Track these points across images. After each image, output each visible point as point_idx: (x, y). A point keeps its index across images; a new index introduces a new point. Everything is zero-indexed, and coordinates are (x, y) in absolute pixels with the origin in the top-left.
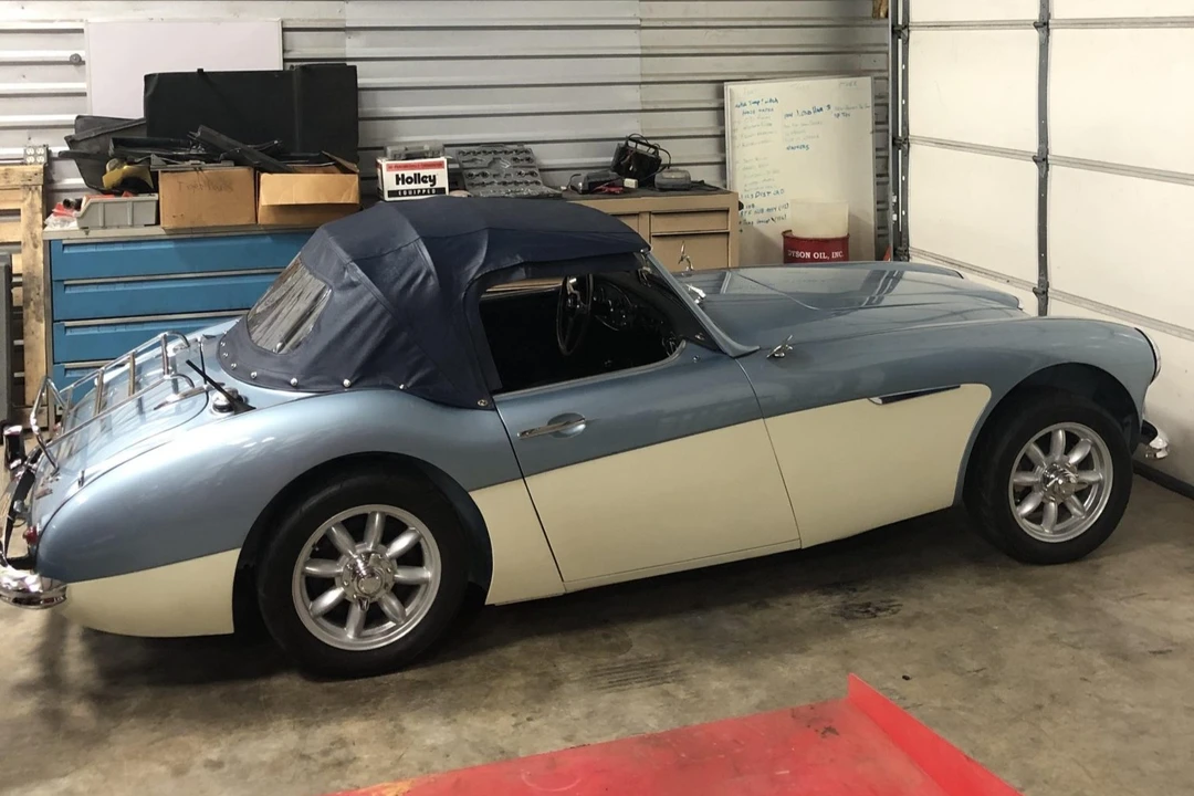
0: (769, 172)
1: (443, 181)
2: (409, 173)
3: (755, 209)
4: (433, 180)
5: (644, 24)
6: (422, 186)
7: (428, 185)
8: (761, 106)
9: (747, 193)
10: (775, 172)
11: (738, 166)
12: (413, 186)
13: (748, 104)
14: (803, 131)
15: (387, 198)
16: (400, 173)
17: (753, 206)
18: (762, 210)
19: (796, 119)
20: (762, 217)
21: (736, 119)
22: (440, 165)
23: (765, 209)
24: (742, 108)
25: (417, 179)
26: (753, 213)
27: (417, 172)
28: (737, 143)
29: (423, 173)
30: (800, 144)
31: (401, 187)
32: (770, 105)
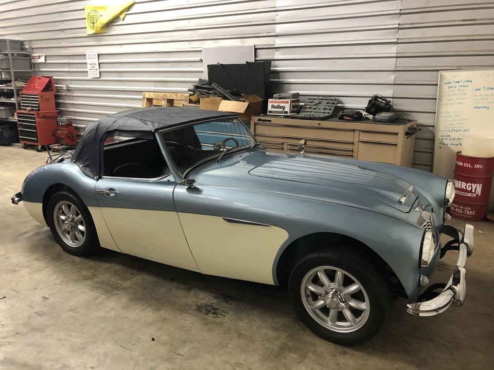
0: (461, 120)
1: (287, 109)
2: (276, 105)
3: (450, 138)
4: (284, 108)
5: (399, 41)
6: (280, 110)
7: (281, 110)
8: (461, 84)
9: (446, 129)
10: (464, 120)
11: (442, 115)
12: (277, 110)
13: (452, 83)
14: (487, 99)
15: (268, 114)
16: (273, 104)
17: (449, 136)
18: (454, 139)
19: (483, 92)
20: (453, 142)
21: (444, 90)
22: (287, 102)
23: (456, 139)
24: (448, 85)
25: (278, 107)
26: (449, 139)
27: (279, 104)
28: (443, 102)
29: (281, 105)
30: (483, 105)
31: (273, 110)
32: (466, 84)
